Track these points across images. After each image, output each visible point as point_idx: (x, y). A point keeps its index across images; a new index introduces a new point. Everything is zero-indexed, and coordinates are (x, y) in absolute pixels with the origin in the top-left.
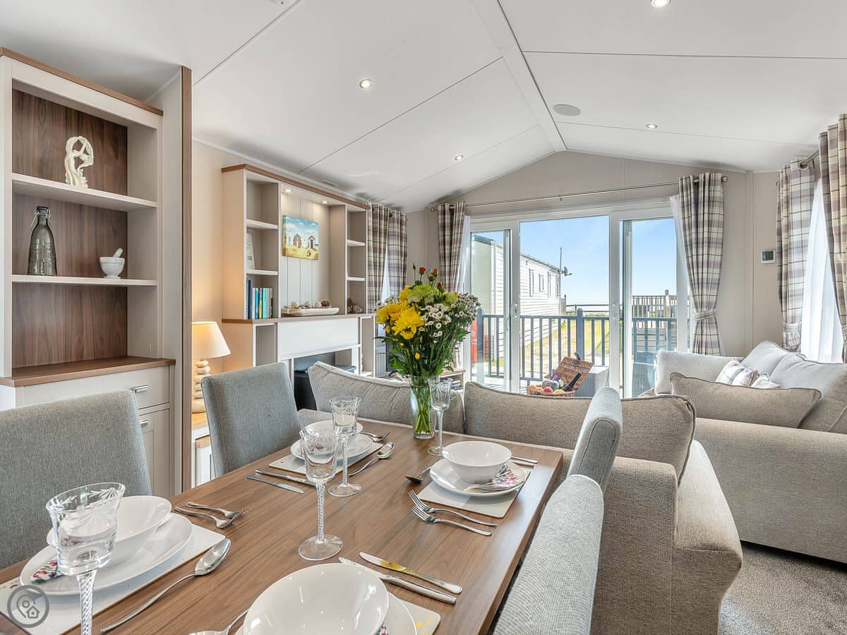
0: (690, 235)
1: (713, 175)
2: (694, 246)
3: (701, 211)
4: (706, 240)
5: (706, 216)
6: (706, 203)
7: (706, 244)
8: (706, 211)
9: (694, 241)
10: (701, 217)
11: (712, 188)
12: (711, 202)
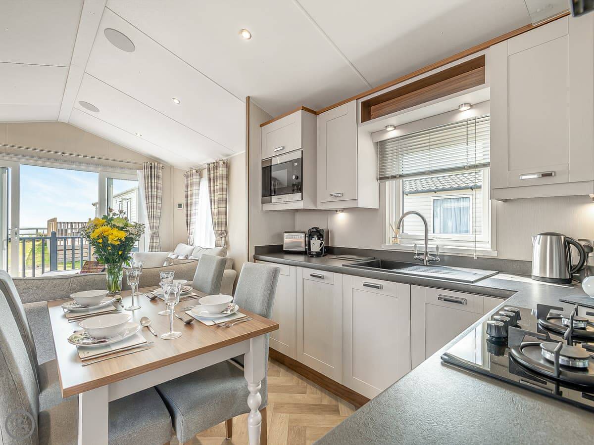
0: (148, 192)
1: (158, 164)
2: (150, 198)
3: (153, 181)
4: (155, 195)
5: (156, 184)
6: (156, 178)
7: (155, 198)
8: (156, 181)
9: (150, 196)
10: (153, 184)
11: (158, 170)
12: (158, 177)
